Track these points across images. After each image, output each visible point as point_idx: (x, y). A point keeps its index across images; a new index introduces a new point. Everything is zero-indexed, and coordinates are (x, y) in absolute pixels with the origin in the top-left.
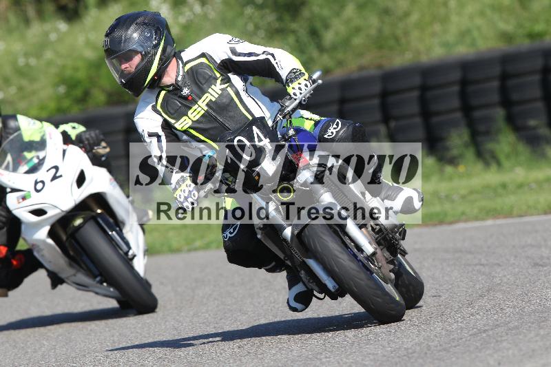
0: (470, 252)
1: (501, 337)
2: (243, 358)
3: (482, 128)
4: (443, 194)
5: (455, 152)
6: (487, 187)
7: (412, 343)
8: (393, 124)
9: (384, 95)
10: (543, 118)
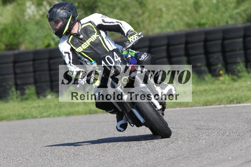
1: (181, 161)
10: (204, 62)
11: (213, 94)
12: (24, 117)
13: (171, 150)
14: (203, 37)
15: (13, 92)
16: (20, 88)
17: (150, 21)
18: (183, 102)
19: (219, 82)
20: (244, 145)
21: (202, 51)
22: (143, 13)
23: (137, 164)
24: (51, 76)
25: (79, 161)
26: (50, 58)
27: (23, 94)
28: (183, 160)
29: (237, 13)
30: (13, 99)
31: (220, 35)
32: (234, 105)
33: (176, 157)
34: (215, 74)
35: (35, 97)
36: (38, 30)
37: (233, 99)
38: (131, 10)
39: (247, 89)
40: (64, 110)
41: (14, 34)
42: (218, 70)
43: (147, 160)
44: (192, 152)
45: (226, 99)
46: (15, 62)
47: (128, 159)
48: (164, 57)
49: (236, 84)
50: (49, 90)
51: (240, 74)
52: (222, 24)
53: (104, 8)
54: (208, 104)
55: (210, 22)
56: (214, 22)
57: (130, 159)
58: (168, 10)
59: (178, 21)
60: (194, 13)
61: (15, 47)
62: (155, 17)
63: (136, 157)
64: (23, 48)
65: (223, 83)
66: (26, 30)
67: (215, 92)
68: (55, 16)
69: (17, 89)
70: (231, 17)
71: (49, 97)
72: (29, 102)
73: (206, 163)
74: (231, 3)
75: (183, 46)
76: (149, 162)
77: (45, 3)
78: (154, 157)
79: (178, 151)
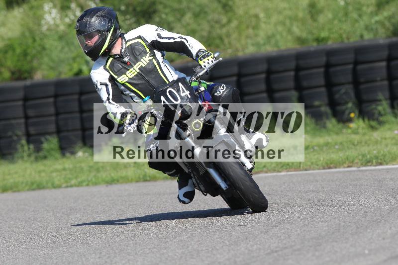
10: (326, 100)
11: (339, 150)
12: (40, 187)
13: (272, 239)
14: (323, 60)
15: (22, 146)
16: (34, 139)
17: (240, 34)
18: (293, 163)
19: (349, 131)
20: (389, 231)
21: (322, 81)
22: (229, 21)
23: (219, 261)
24: (82, 120)
25: (128, 256)
26: (81, 93)
27: (38, 149)
28: (292, 254)
29: (377, 22)
30: (22, 157)
31: (351, 57)
32: (373, 168)
33: (281, 250)
34: (343, 119)
35: (58, 155)
36: (63, 48)
37: (371, 157)
38: (210, 17)
39: (394, 141)
40: (103, 175)
41: (25, 54)
42: (347, 112)
43: (236, 254)
44: (306, 242)
45: (360, 157)
46: (25, 99)
47: (206, 252)
48: (261, 92)
49: (376, 135)
50: (80, 144)
51: (381, 119)
52: (354, 40)
53: (167, 14)
54: (332, 166)
55: (336, 36)
56: (341, 36)
57: (208, 252)
58: (268, 16)
59: (285, 34)
60: (310, 21)
61: (26, 75)
62: (248, 27)
63: (217, 250)
64: (38, 77)
65: (355, 132)
66: (44, 49)
67: (342, 147)
68: (89, 27)
69: (29, 142)
70: (367, 28)
71: (80, 154)
72: (48, 162)
73: (328, 259)
74: (368, 6)
75: (292, 73)
76: (239, 258)
77: (73, 5)
78: (246, 249)
79: (283, 239)
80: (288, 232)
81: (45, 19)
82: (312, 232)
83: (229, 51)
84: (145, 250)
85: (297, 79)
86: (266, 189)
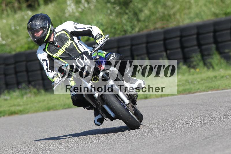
0: (202, 105)
1: (215, 140)
2: (107, 151)
3: (206, 53)
4: (190, 81)
5: (195, 63)
6: (209, 78)
7: (178, 143)
8: (168, 52)
9: (165, 40)
13: (206, 131)
14: (229, 25)
21: (229, 38)
23: (175, 144)
25: (122, 144)
33: (211, 137)
43: (185, 140)
44: (225, 132)
47: (167, 140)
53: (138, 3)
57: (169, 140)
60: (221, 3)
62: (185, 9)
63: (174, 138)
75: (212, 34)
76: (187, 142)
77: (83, 1)
78: (191, 137)
79: (212, 131)
80: (215, 126)
81: (68, 10)
82: (229, 125)
83: (175, 23)
84: (132, 140)
85: (215, 37)
86: (200, 102)
